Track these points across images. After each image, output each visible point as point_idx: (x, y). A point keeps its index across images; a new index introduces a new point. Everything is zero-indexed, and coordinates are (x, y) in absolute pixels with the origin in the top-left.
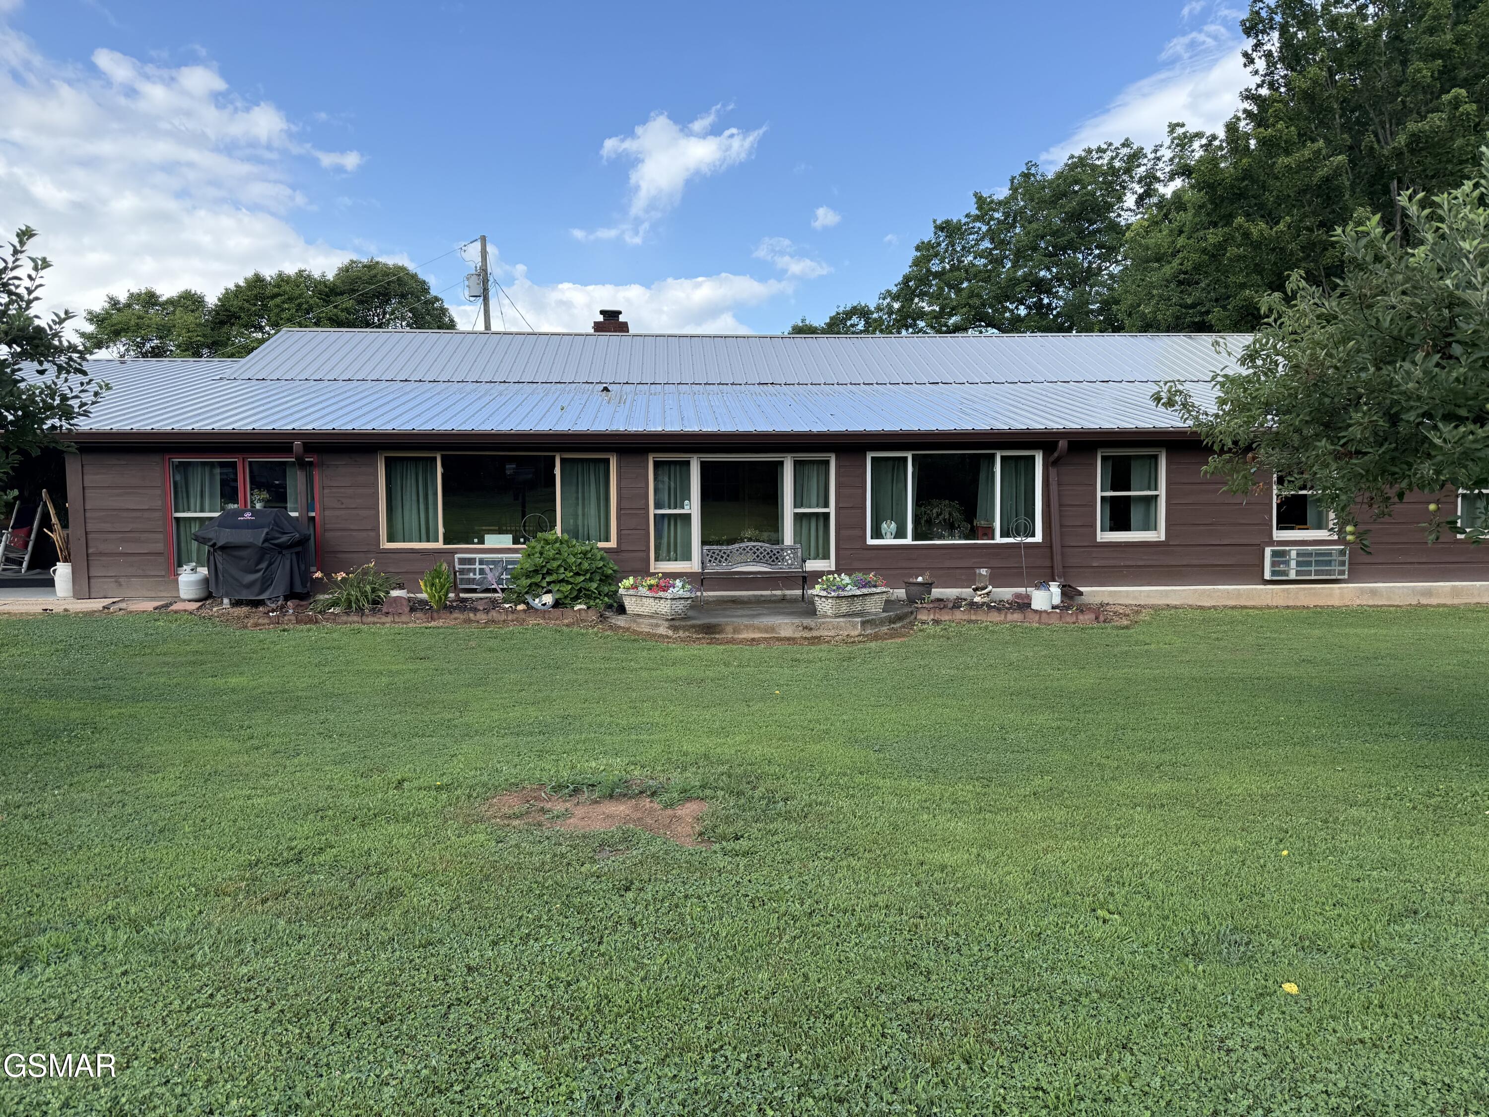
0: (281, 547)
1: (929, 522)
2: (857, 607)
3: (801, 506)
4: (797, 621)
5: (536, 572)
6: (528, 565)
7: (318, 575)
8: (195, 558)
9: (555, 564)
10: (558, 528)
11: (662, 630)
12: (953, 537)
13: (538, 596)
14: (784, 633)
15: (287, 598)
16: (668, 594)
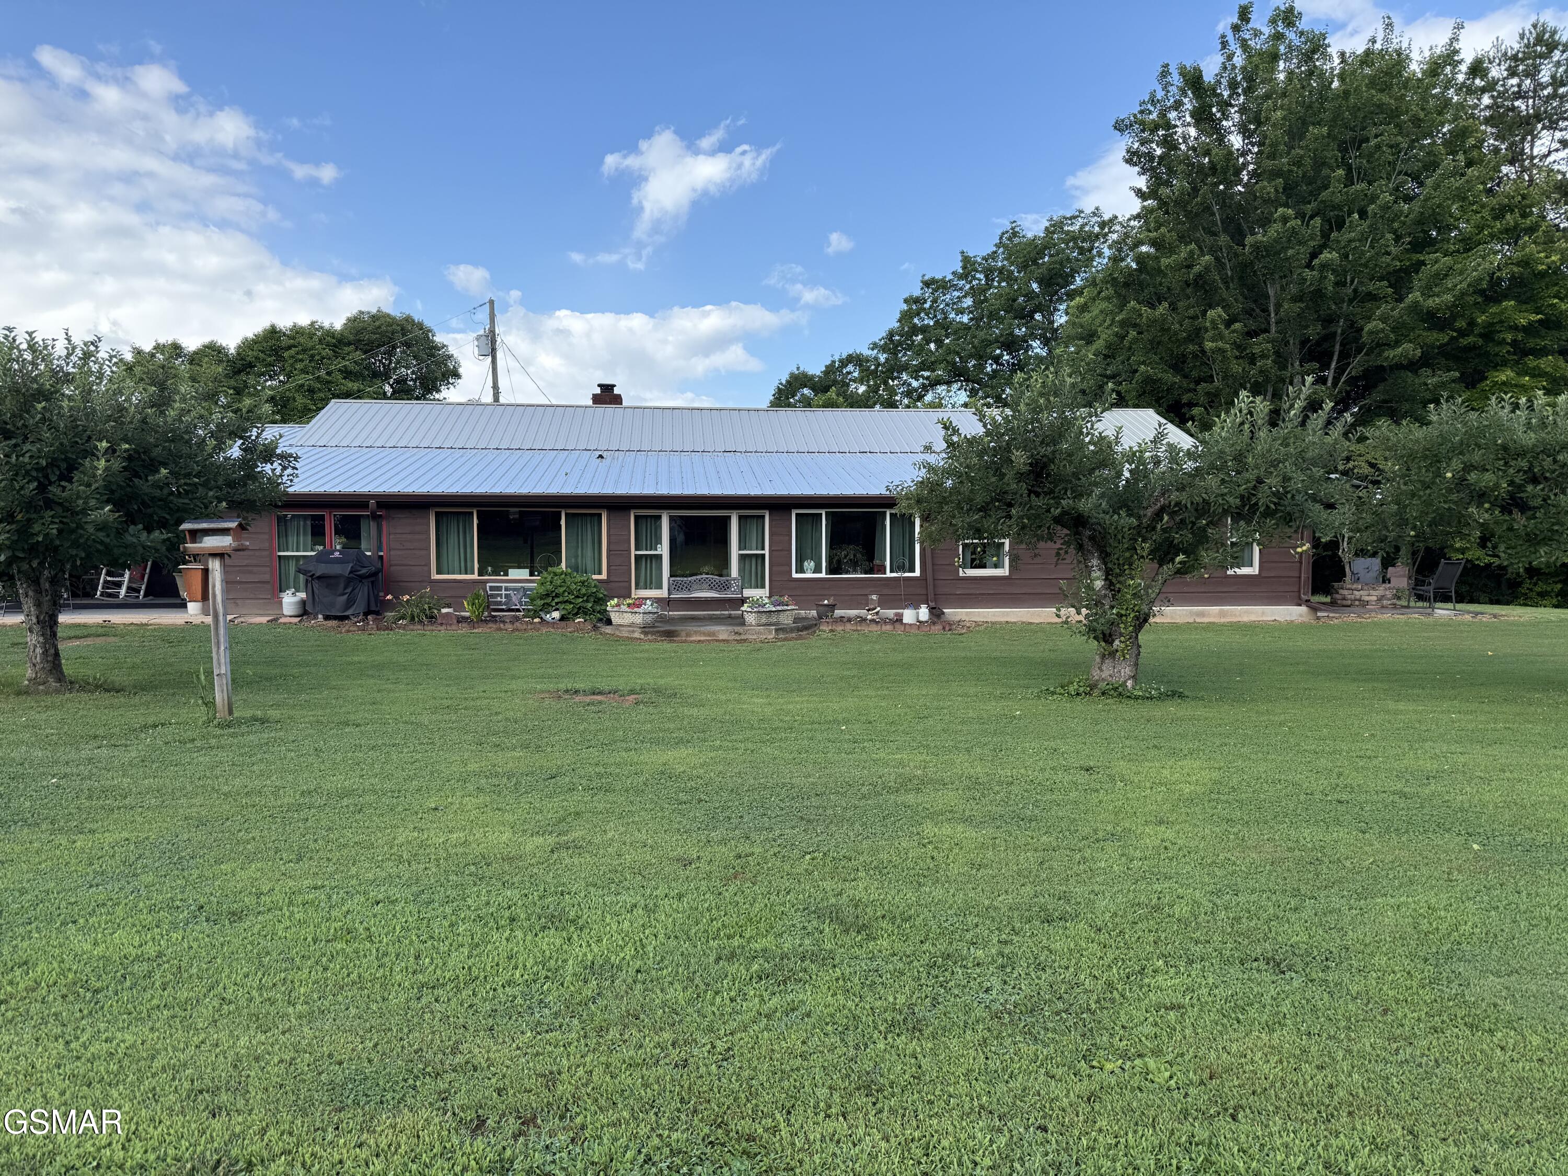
0: (362, 577)
1: (839, 562)
2: (774, 619)
3: (745, 549)
4: (730, 628)
5: (547, 595)
6: (542, 590)
7: (389, 597)
8: (292, 584)
9: (561, 590)
10: (563, 565)
11: (637, 635)
12: (855, 571)
13: (549, 612)
14: (721, 637)
15: (366, 614)
16: (641, 610)
